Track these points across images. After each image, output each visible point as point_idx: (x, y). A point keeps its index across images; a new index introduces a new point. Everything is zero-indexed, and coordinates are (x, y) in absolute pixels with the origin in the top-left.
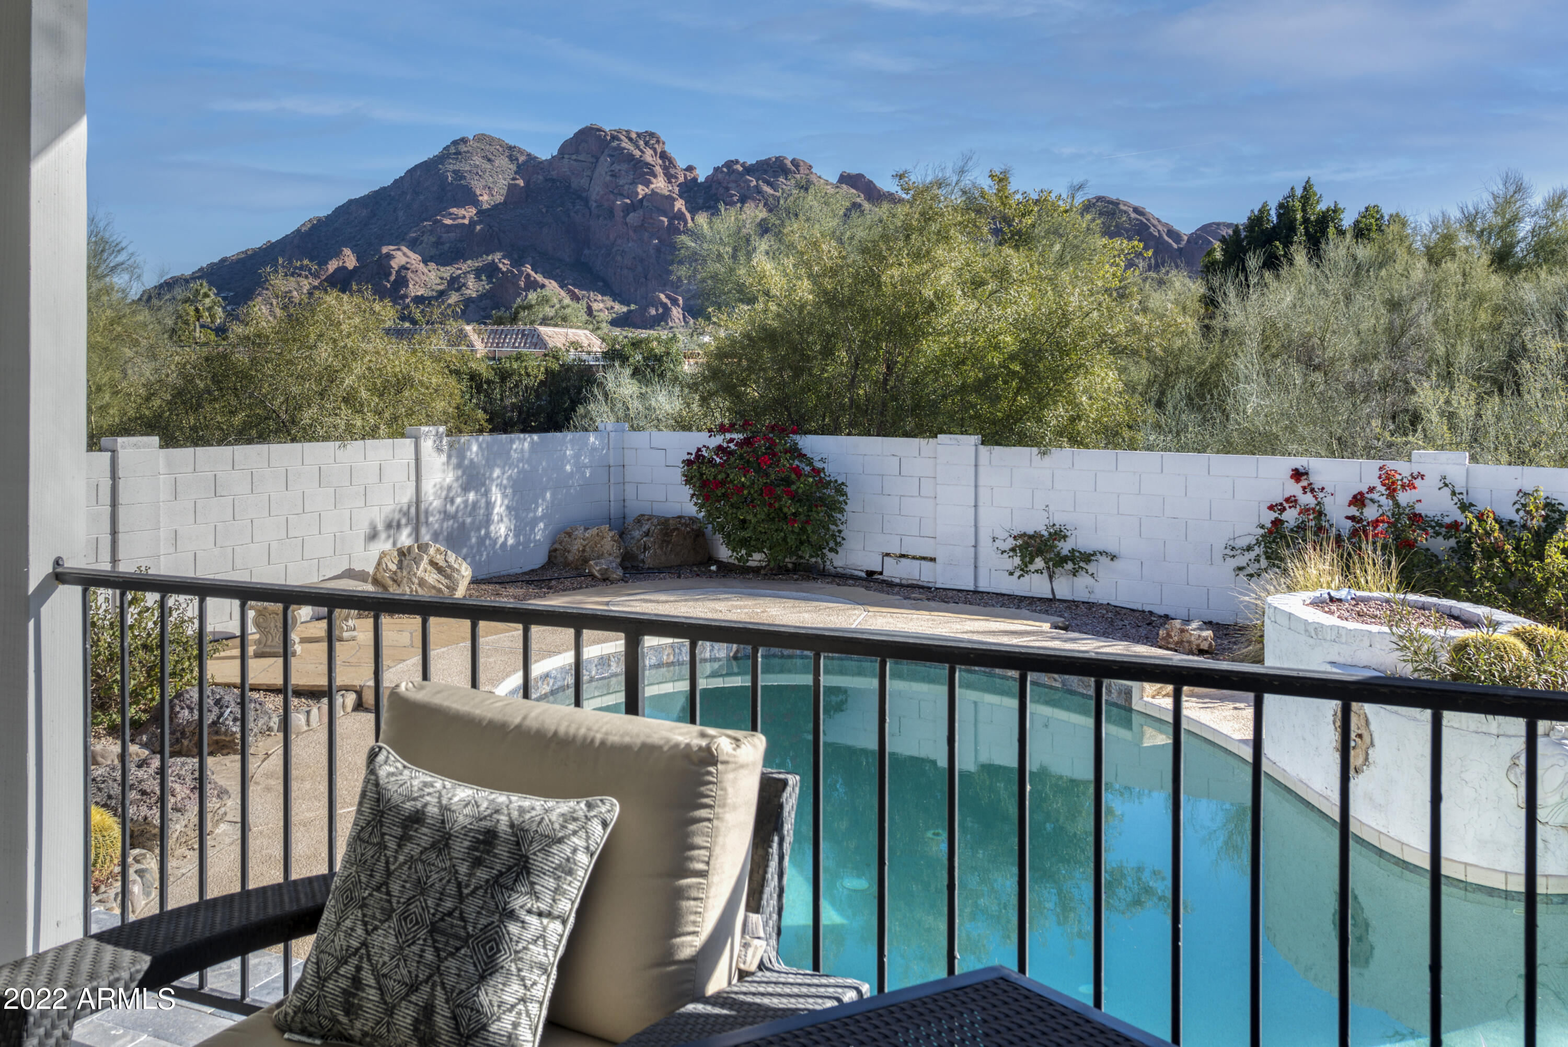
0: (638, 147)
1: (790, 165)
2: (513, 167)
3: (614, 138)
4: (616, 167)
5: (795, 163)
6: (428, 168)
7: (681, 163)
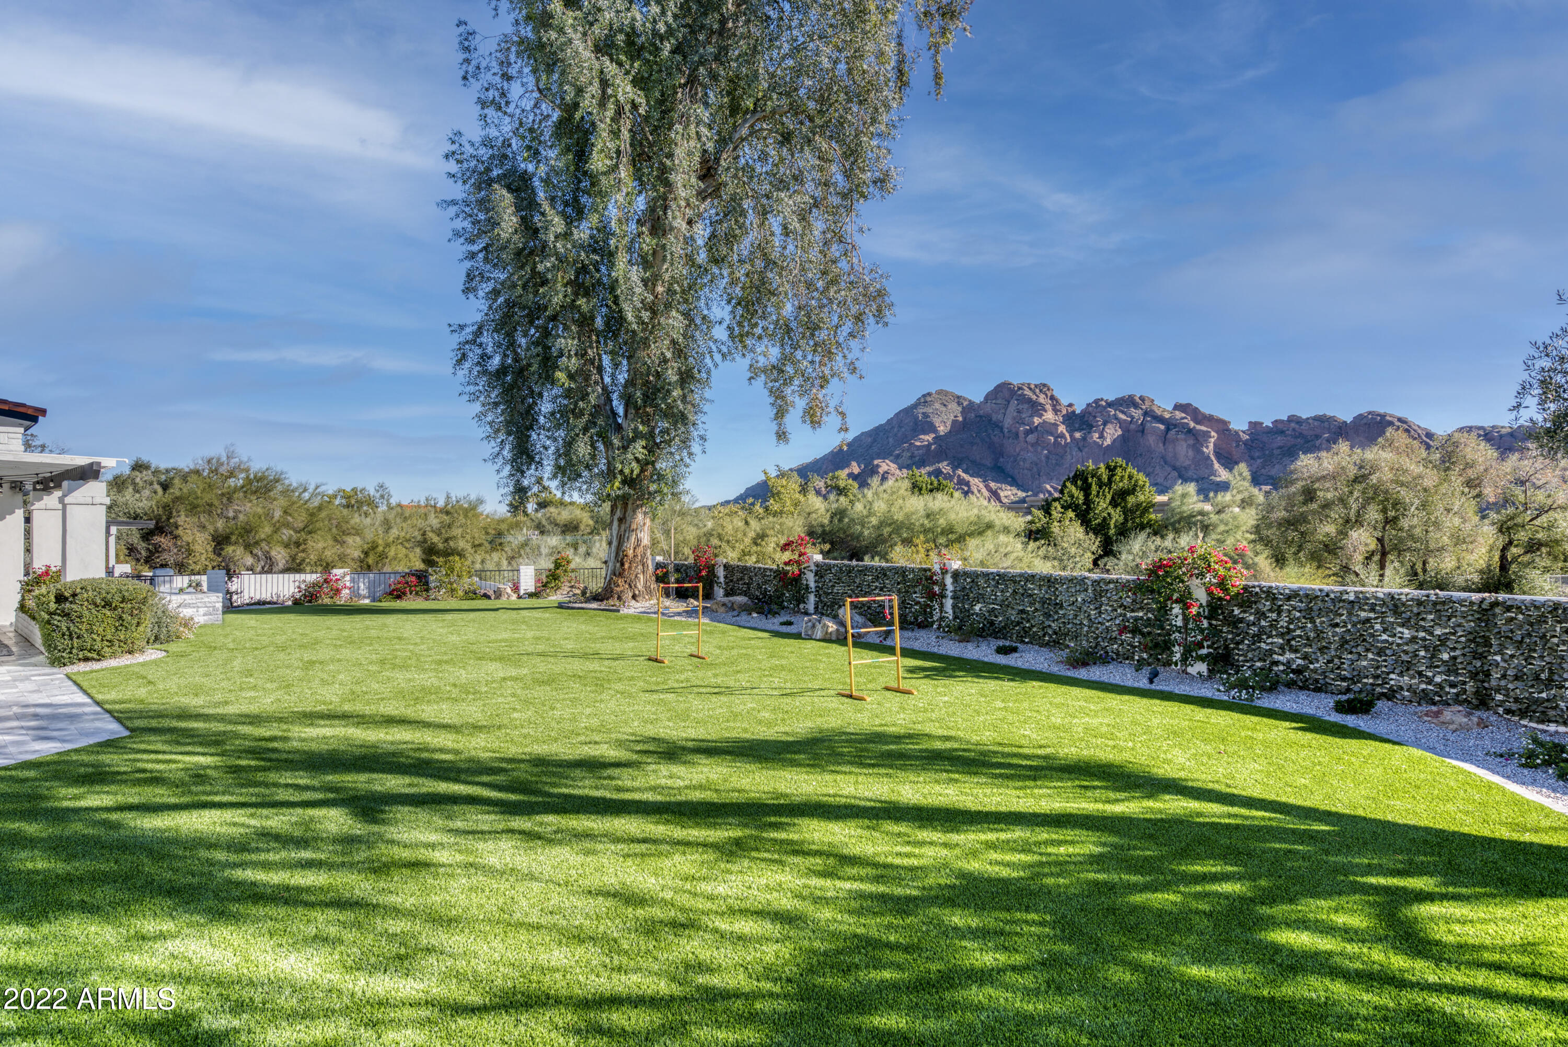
0: (1035, 393)
1: (1138, 400)
2: (960, 409)
3: (1020, 388)
4: (1020, 407)
5: (1142, 399)
6: (908, 411)
7: (1064, 401)
